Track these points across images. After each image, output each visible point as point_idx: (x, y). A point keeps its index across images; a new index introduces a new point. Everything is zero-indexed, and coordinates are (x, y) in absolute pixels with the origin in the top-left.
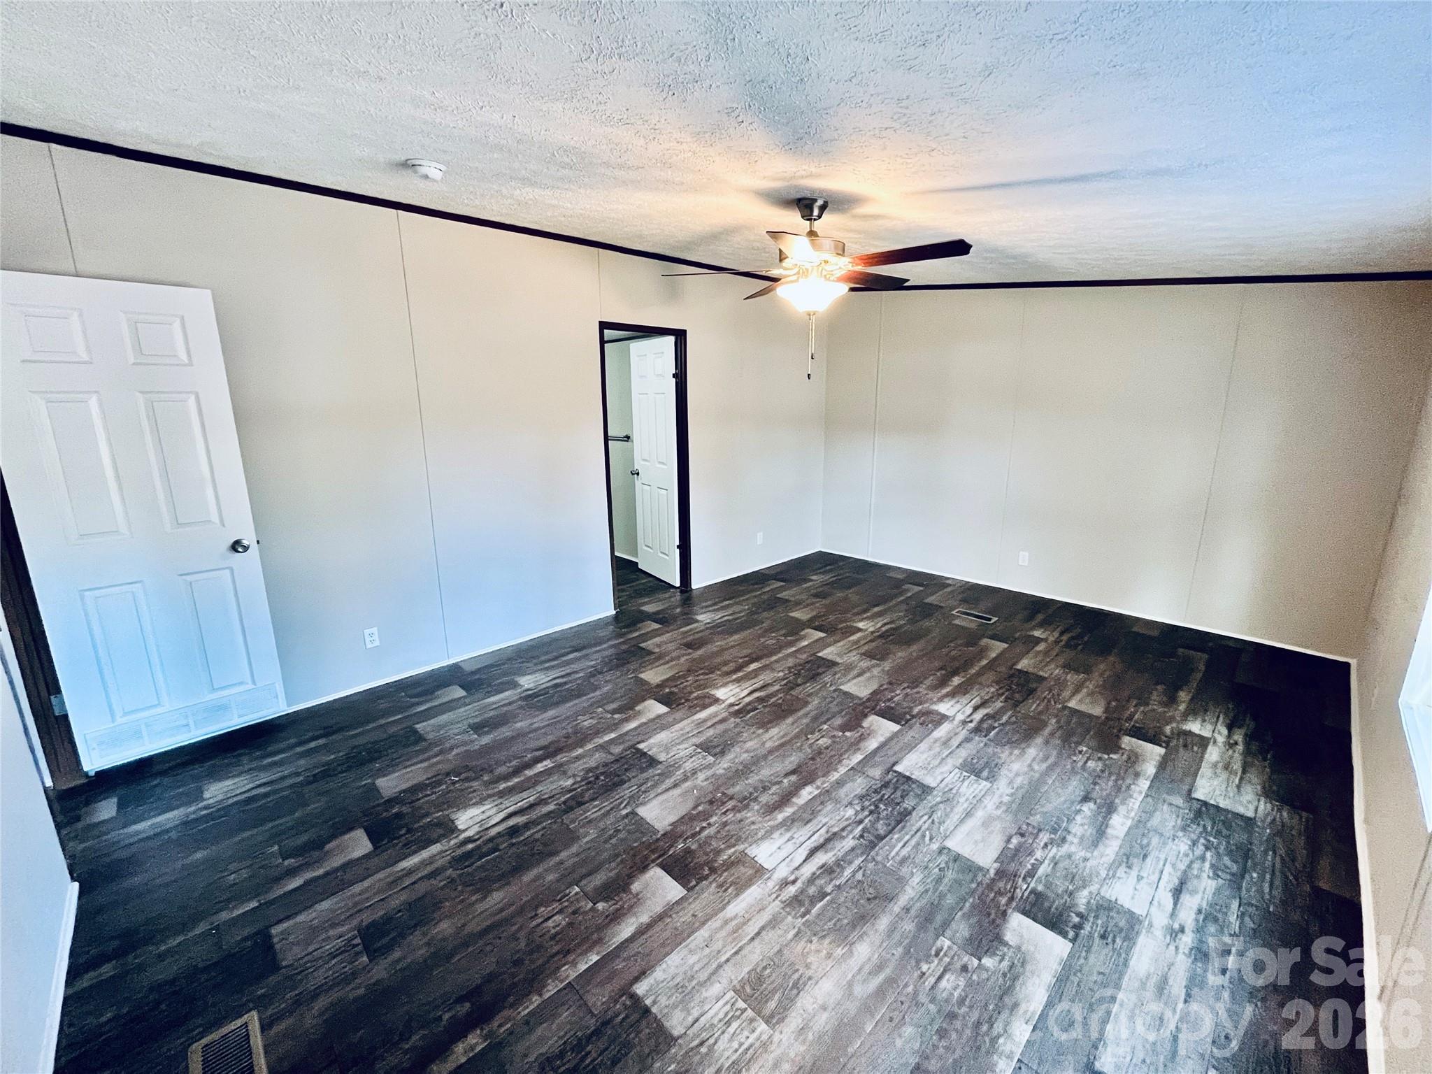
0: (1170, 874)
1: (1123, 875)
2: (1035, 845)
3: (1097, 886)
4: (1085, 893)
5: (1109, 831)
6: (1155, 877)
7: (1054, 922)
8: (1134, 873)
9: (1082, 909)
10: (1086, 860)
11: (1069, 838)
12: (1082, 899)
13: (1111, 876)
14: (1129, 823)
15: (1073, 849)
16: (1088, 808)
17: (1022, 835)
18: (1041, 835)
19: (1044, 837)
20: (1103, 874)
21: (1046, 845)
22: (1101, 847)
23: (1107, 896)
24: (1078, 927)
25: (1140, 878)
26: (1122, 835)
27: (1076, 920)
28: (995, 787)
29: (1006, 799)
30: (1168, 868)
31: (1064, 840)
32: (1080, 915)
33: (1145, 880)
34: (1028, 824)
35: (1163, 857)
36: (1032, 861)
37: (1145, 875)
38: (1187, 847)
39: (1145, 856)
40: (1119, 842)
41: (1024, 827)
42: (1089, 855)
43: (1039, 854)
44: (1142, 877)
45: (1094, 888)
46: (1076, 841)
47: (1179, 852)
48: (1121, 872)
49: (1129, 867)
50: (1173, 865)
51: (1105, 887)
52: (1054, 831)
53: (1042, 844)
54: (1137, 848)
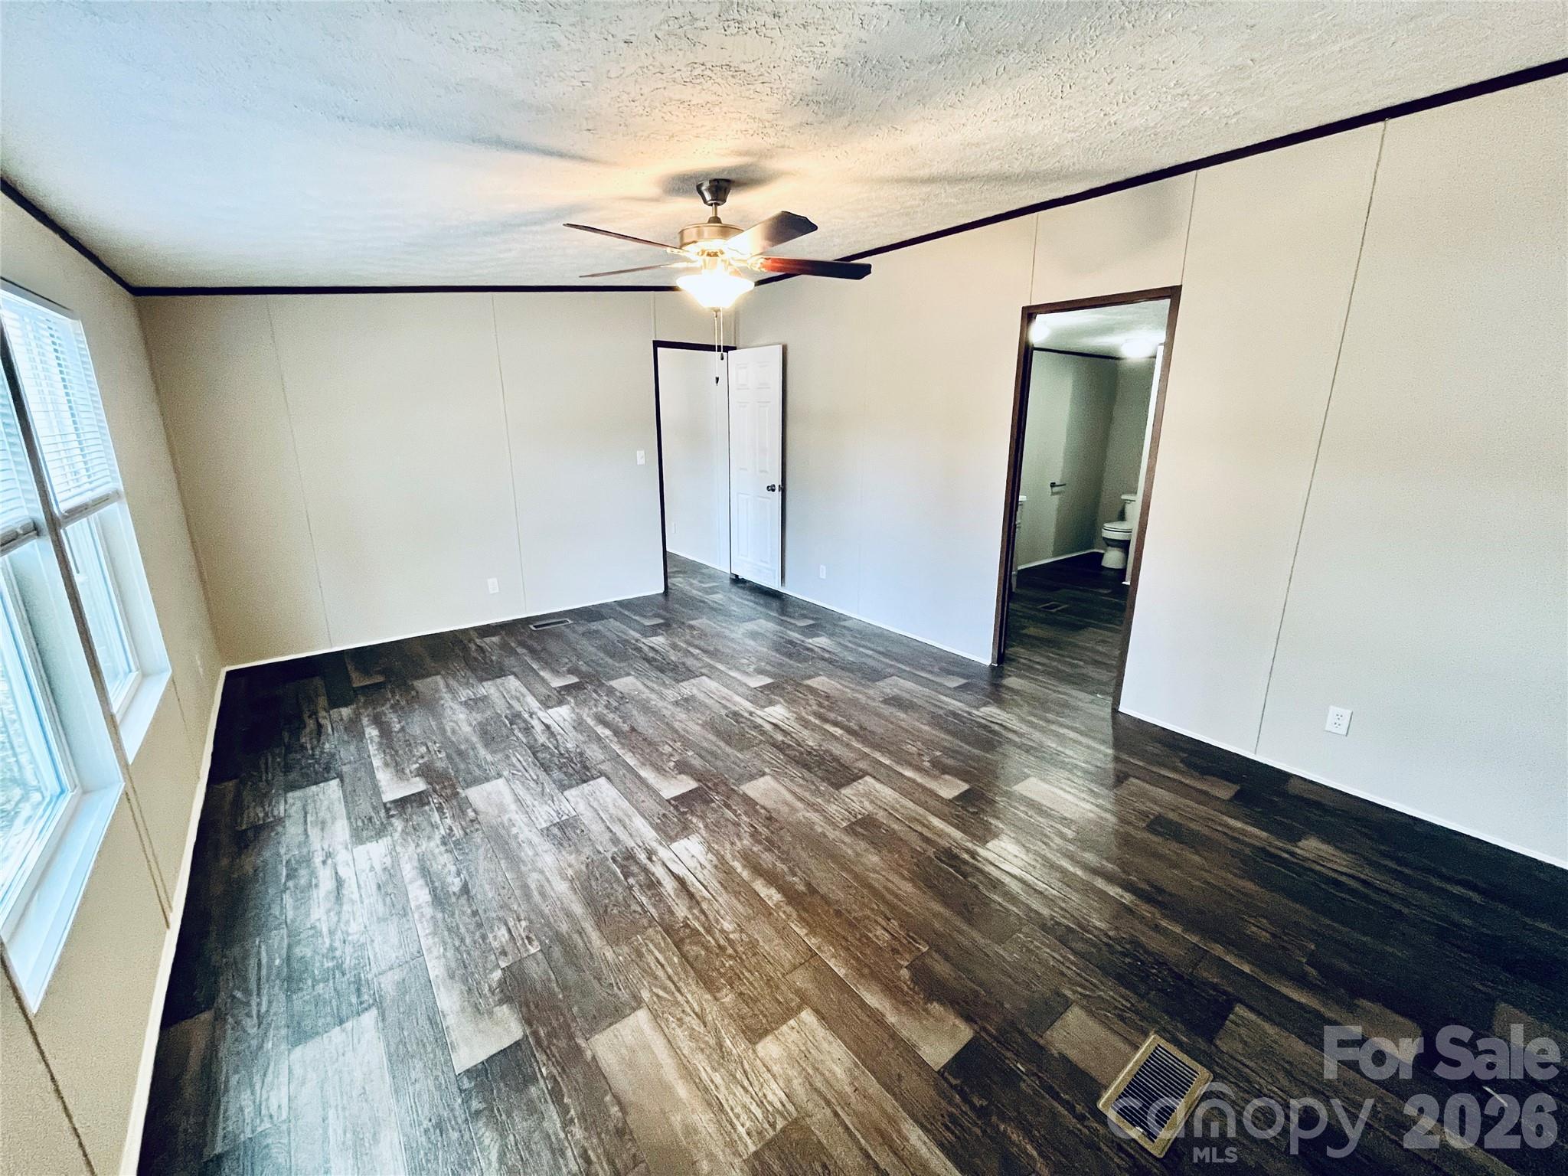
0: (352, 893)
1: (385, 860)
2: (457, 824)
3: (396, 838)
4: (400, 829)
5: (421, 882)
6: (362, 878)
7: (402, 803)
8: (378, 868)
9: (393, 820)
10: (418, 845)
11: (443, 848)
12: (398, 823)
13: (393, 852)
14: (413, 904)
15: (432, 844)
16: (455, 884)
17: (472, 821)
18: (461, 832)
19: (458, 833)
20: (399, 849)
21: (451, 829)
22: (416, 864)
23: (385, 839)
24: (387, 810)
25: (372, 869)
26: (409, 888)
27: (392, 813)
28: (535, 830)
29: (514, 831)
30: (356, 896)
31: (444, 843)
32: (392, 816)
33: (367, 871)
34: (477, 830)
35: (366, 901)
36: (447, 815)
37: (370, 874)
38: (350, 931)
39: (379, 887)
40: (407, 880)
41: (477, 826)
42: (419, 850)
43: (449, 821)
44: (371, 871)
45: (397, 836)
46: (437, 851)
47: (354, 920)
48: (388, 861)
49: (385, 869)
50: (353, 902)
51: (390, 842)
52: (457, 843)
53: (454, 828)
54: (390, 889)
